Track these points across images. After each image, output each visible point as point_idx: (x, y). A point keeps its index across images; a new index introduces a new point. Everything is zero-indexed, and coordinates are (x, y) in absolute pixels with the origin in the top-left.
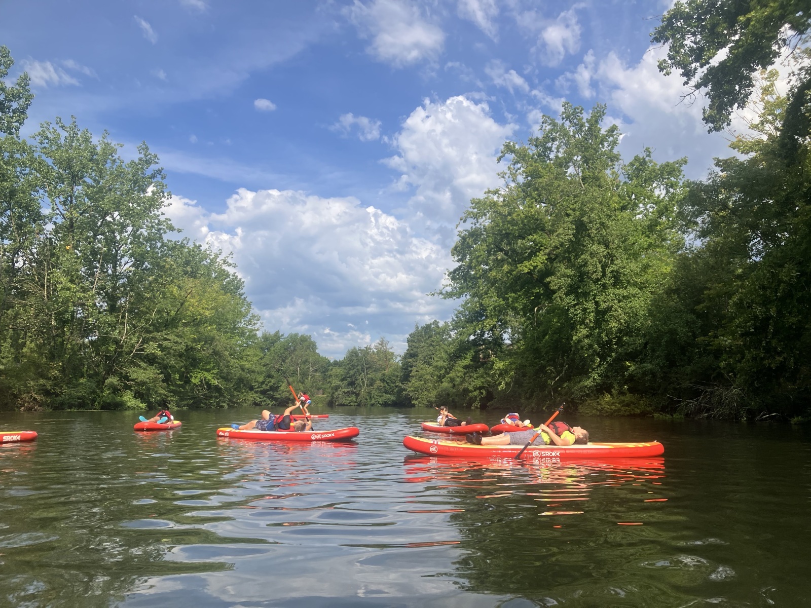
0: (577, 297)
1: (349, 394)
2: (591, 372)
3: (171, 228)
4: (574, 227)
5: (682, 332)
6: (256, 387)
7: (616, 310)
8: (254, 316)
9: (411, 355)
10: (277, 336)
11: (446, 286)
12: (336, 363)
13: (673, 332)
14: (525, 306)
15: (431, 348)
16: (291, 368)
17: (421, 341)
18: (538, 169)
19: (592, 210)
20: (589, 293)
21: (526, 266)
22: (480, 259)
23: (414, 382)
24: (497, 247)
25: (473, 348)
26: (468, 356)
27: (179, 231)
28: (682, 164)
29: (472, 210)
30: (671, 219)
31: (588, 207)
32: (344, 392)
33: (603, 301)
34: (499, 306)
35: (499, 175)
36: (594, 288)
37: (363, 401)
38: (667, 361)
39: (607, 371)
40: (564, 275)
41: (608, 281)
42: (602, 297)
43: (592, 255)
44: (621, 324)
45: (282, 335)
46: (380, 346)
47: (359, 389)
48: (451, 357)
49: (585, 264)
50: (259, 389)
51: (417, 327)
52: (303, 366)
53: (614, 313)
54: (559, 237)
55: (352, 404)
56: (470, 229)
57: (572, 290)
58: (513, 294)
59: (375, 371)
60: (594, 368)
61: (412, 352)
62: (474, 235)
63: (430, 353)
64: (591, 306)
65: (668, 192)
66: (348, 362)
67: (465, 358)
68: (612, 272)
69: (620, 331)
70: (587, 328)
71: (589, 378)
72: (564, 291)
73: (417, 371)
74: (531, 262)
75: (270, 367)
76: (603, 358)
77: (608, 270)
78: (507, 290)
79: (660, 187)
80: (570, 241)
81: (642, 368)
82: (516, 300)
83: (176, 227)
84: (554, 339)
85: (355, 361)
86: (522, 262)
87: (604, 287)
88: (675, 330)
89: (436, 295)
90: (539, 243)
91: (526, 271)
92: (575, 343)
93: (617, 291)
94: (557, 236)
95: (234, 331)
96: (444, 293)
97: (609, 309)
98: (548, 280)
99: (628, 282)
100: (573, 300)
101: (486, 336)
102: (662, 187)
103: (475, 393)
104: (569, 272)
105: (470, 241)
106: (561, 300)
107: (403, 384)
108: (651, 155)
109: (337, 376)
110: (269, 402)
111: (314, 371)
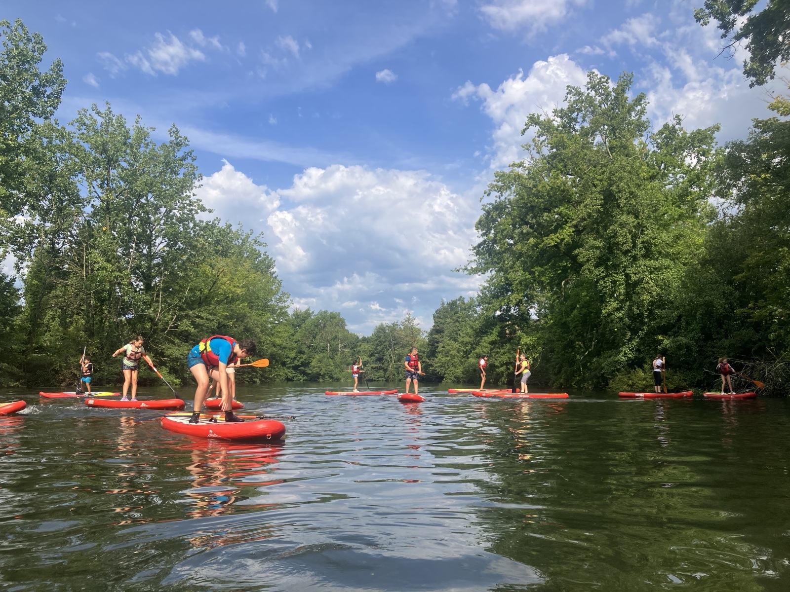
0: (607, 268)
1: (377, 369)
2: (622, 346)
3: (203, 209)
4: (602, 197)
5: (719, 304)
6: (288, 363)
7: (647, 282)
8: (284, 294)
9: (437, 331)
10: (308, 314)
11: (471, 262)
12: (365, 340)
13: (709, 305)
14: (552, 279)
15: (457, 324)
16: (321, 344)
17: (446, 317)
18: (563, 140)
19: (621, 179)
20: (619, 265)
21: (552, 239)
22: (505, 232)
23: (441, 358)
24: (522, 220)
25: (499, 323)
26: (494, 332)
27: (210, 211)
28: (714, 132)
29: (496, 183)
30: (702, 189)
31: (616, 176)
32: (372, 368)
33: (633, 273)
34: (525, 280)
35: (523, 147)
36: (624, 260)
37: (391, 377)
38: (702, 334)
39: (639, 344)
40: (593, 247)
41: (639, 252)
42: (633, 270)
43: (622, 225)
44: (653, 297)
45: (313, 313)
46: (407, 323)
47: (387, 365)
48: (477, 333)
49: (615, 235)
50: (291, 365)
51: (443, 304)
52: (332, 342)
53: (645, 285)
54: (586, 208)
55: (380, 379)
56: (494, 203)
57: (601, 262)
58: (539, 268)
59: (402, 347)
60: (625, 343)
61: (438, 328)
62: (499, 208)
63: (456, 329)
64: (621, 278)
65: (699, 160)
66: (376, 338)
67: (491, 333)
68: (643, 242)
69: (652, 303)
70: (618, 301)
71: (620, 353)
72: (593, 262)
73: (443, 347)
74: (558, 235)
75: (302, 344)
76: (634, 332)
77: (639, 242)
78: (533, 264)
79: (691, 156)
80: (598, 211)
81: (676, 342)
82: (542, 274)
83: (207, 208)
84: (583, 313)
85: (382, 337)
86: (548, 235)
87: (635, 258)
88: (711, 302)
89: (461, 271)
90: (565, 215)
91: (553, 244)
92: (605, 316)
93: (648, 263)
94: (584, 207)
95: (266, 308)
96: (469, 268)
97: (641, 281)
98: (576, 252)
99: (660, 253)
100: (602, 272)
101: (512, 311)
102: (693, 156)
103: (502, 369)
104: (598, 243)
105: (494, 214)
106: (590, 272)
107: (430, 360)
108: (682, 122)
109: (365, 351)
110: (301, 377)
111: (344, 348)
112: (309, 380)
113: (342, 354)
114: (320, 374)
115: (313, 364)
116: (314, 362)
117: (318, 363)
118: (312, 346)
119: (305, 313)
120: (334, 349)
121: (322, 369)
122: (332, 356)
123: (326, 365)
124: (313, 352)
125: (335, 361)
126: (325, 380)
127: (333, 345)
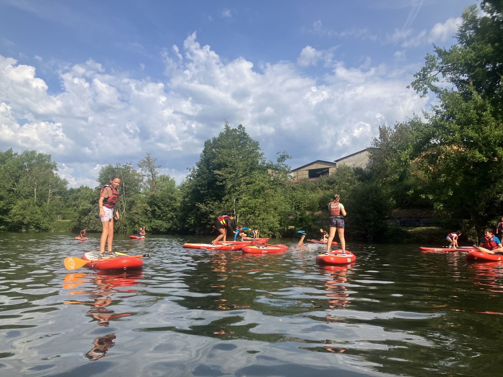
52: (40, 188)
111: (54, 194)
112: (8, 230)
113: (52, 200)
114: (22, 224)
115: (13, 211)
116: (15, 209)
117: (21, 210)
118: (13, 191)
119: (6, 154)
120: (42, 195)
121: (25, 217)
122: (39, 203)
123: (31, 213)
124: (14, 198)
125: (43, 208)
126: (30, 230)
127: (41, 190)
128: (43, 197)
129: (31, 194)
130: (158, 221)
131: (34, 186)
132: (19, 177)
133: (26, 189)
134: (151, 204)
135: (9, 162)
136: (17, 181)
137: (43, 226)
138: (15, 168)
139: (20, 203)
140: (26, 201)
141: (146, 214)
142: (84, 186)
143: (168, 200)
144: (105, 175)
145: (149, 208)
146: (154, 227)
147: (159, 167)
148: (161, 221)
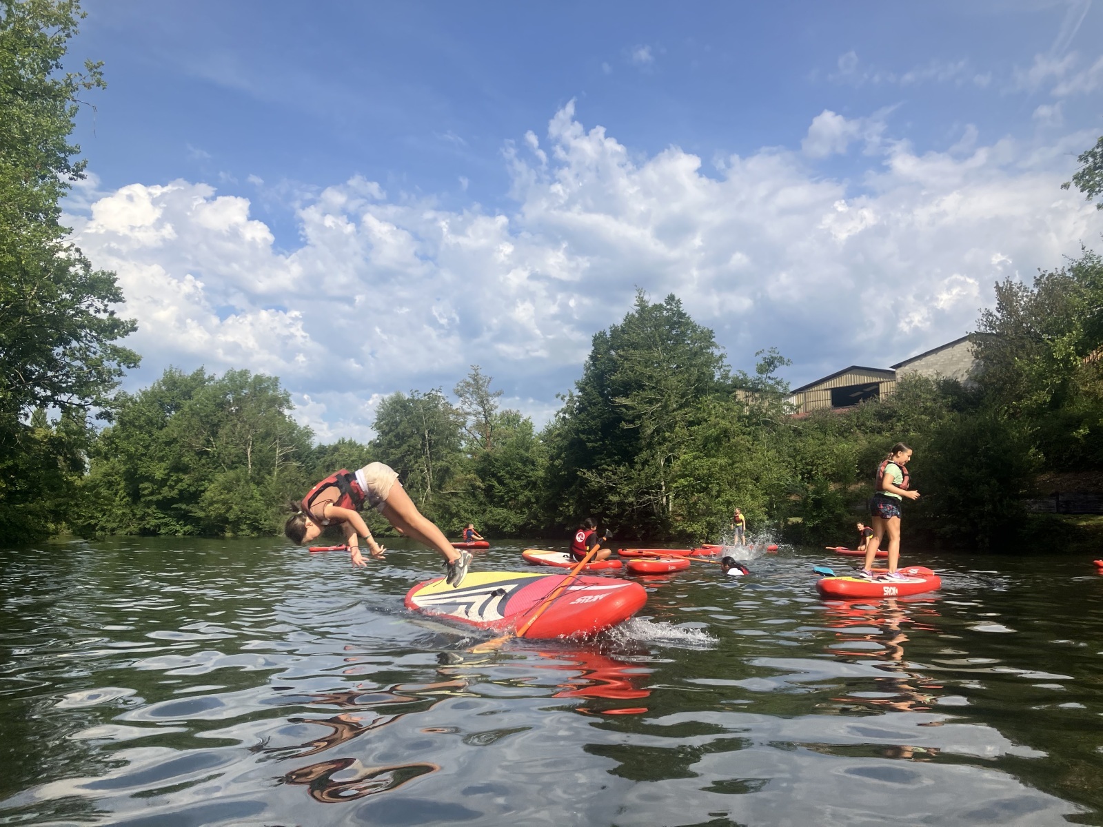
10: (199, 380)
12: (323, 451)
45: (211, 377)
52: (258, 445)
85: (404, 425)
110: (178, 527)
111: (286, 458)
112: (199, 534)
113: (282, 471)
114: (226, 521)
115: (208, 494)
116: (211, 491)
117: (222, 494)
118: (207, 453)
119: (193, 379)
120: (262, 460)
121: (231, 508)
122: (257, 477)
123: (242, 498)
124: (209, 468)
125: (266, 488)
126: (240, 533)
127: (260, 451)
128: (264, 464)
129: (241, 460)
130: (499, 510)
131: (246, 443)
132: (217, 425)
133: (232, 449)
134: (483, 473)
135: (199, 395)
136: (214, 434)
137: (266, 525)
138: (211, 407)
139: (220, 477)
140: (231, 474)
141: (474, 496)
142: (347, 440)
143: (519, 465)
144: (388, 415)
145: (479, 483)
146: (491, 522)
147: (499, 394)
148: (505, 510)
